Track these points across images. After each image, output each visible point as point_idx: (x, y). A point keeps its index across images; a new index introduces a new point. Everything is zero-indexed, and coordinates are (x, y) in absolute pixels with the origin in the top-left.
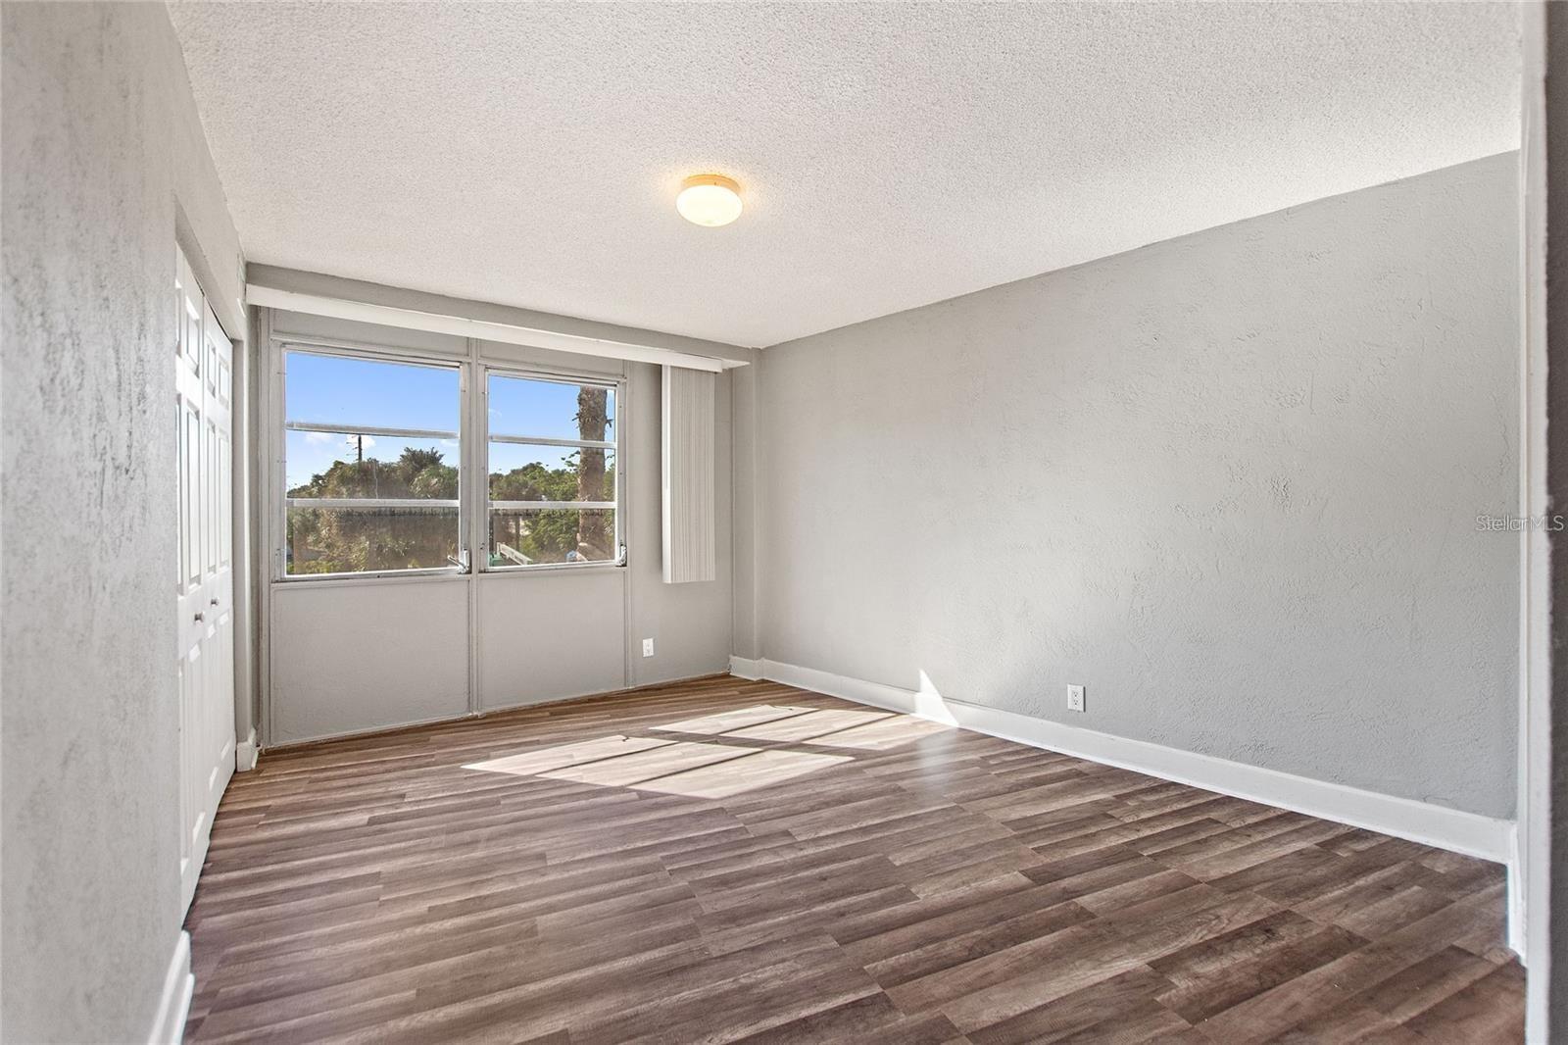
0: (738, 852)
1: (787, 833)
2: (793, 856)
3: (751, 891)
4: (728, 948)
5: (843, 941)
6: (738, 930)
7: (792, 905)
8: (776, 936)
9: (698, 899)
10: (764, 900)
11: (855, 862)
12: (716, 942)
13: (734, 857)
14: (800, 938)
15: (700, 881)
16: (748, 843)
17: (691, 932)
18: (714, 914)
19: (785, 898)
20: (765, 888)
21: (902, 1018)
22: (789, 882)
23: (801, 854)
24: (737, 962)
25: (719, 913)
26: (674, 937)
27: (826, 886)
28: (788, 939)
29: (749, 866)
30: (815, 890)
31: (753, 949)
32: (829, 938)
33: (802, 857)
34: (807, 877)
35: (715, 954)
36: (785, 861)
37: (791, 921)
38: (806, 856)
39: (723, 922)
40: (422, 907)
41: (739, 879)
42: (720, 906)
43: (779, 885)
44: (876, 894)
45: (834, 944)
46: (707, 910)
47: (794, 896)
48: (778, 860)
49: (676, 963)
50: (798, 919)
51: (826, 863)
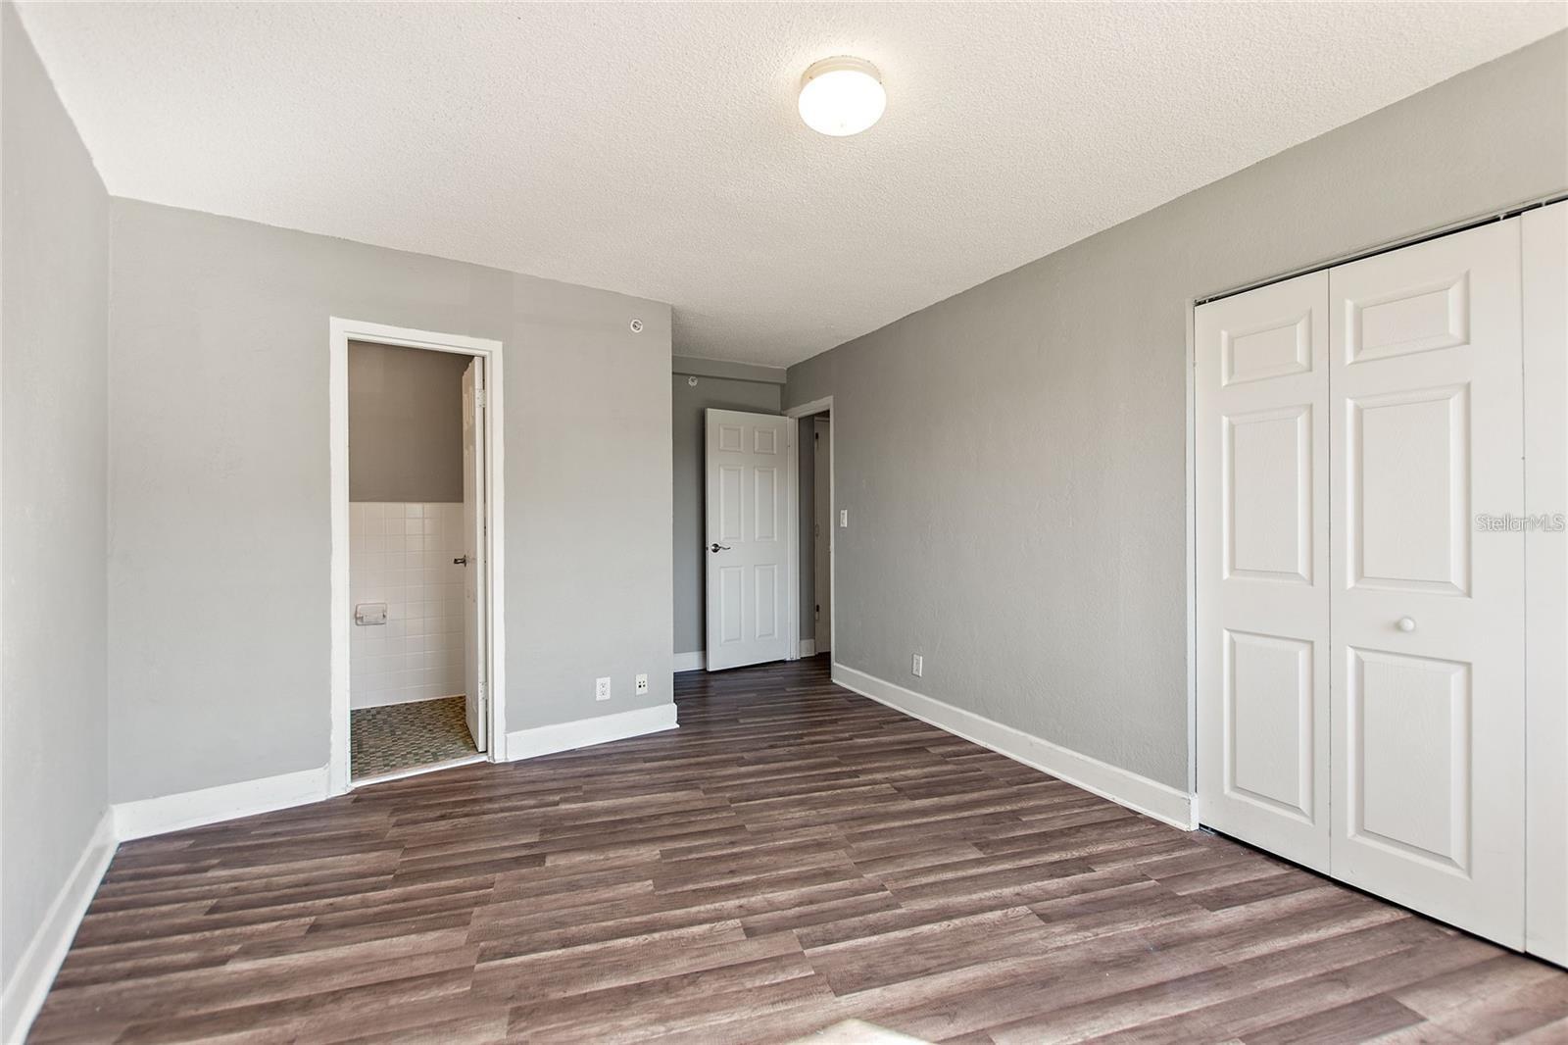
0: (814, 907)
1: (750, 932)
2: (753, 899)
3: (803, 865)
4: (824, 828)
5: (742, 827)
6: (817, 837)
7: (769, 852)
8: (789, 832)
9: (852, 861)
10: (793, 857)
11: (691, 887)
12: (832, 832)
13: (818, 902)
14: (771, 830)
15: (852, 878)
16: (801, 921)
17: (852, 838)
18: (836, 849)
19: (774, 858)
20: (790, 867)
21: (728, 795)
22: (767, 871)
23: (743, 901)
24: (818, 820)
25: (832, 849)
26: (865, 836)
27: (733, 865)
28: (780, 830)
29: (803, 890)
30: (746, 862)
31: (806, 826)
32: (749, 830)
33: (744, 897)
34: (747, 875)
35: (833, 825)
36: (763, 893)
37: (774, 840)
38: (738, 898)
39: (827, 843)
40: (1101, 872)
41: (814, 876)
42: (831, 855)
43: (778, 869)
44: (694, 856)
45: (747, 826)
46: (842, 852)
47: (765, 859)
48: (770, 895)
49: (859, 822)
50: (768, 842)
51: (721, 887)
